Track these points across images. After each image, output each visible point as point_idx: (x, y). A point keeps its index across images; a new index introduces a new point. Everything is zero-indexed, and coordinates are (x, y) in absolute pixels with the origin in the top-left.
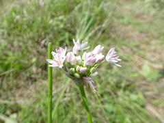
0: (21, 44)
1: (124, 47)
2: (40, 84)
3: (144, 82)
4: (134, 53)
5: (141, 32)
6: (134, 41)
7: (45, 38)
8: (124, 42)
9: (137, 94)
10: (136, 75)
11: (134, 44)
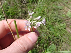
0: (14, 3)
3: (67, 19)
4: (65, 6)
9: (63, 23)
11: (66, 1)
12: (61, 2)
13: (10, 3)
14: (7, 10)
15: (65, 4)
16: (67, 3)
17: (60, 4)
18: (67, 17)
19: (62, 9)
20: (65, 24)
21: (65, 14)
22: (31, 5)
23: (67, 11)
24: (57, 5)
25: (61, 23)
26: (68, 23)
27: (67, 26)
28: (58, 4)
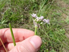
0: (17, 9)
3: (66, 25)
4: (63, 13)
5: (67, 4)
7: (27, 6)
8: (59, 8)
9: (62, 29)
11: (64, 9)
12: (60, 9)
13: (13, 10)
14: (10, 16)
15: (64, 11)
16: (65, 10)
18: (66, 23)
19: (61, 16)
20: (64, 30)
21: (64, 20)
22: (33, 12)
23: (65, 17)
25: (60, 28)
26: (66, 29)
27: (66, 32)
28: (57, 11)
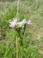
1: (31, 30)
2: (2, 41)
3: (38, 42)
4: (34, 32)
5: (37, 25)
6: (34, 28)
7: (4, 26)
8: (31, 28)
9: (35, 46)
10: (35, 39)
11: (34, 29)
16: (36, 30)
17: (30, 30)
19: (32, 34)
22: (9, 30)
24: (28, 31)
